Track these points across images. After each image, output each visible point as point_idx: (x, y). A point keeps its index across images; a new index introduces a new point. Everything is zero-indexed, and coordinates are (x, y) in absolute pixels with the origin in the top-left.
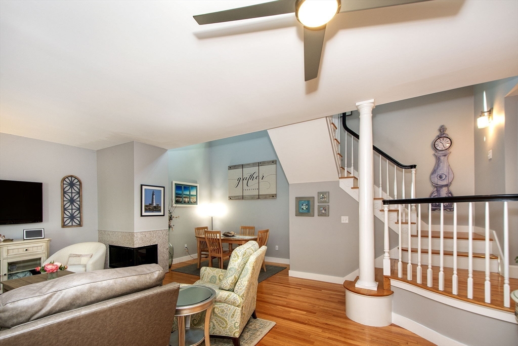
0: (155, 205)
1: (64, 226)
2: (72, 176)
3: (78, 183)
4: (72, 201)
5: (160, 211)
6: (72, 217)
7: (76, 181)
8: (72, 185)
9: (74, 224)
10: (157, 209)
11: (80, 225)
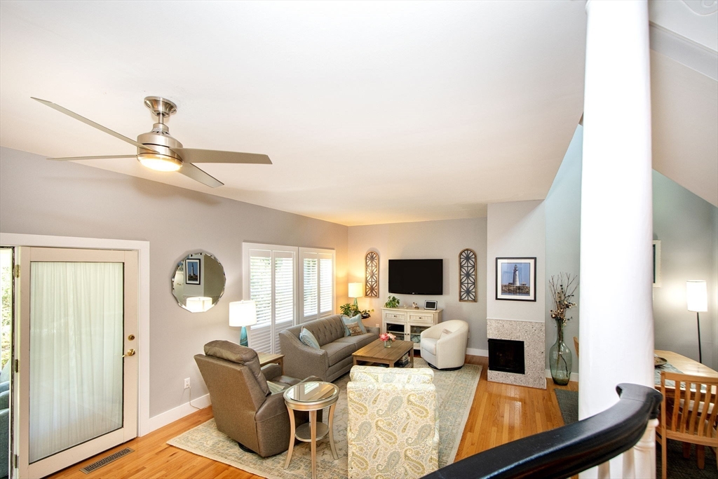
0: (518, 284)
1: (461, 300)
2: (467, 250)
3: (473, 256)
4: (468, 275)
5: (528, 293)
6: (468, 292)
7: (472, 253)
8: (468, 258)
9: (470, 299)
10: (523, 290)
11: (475, 300)
